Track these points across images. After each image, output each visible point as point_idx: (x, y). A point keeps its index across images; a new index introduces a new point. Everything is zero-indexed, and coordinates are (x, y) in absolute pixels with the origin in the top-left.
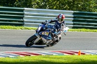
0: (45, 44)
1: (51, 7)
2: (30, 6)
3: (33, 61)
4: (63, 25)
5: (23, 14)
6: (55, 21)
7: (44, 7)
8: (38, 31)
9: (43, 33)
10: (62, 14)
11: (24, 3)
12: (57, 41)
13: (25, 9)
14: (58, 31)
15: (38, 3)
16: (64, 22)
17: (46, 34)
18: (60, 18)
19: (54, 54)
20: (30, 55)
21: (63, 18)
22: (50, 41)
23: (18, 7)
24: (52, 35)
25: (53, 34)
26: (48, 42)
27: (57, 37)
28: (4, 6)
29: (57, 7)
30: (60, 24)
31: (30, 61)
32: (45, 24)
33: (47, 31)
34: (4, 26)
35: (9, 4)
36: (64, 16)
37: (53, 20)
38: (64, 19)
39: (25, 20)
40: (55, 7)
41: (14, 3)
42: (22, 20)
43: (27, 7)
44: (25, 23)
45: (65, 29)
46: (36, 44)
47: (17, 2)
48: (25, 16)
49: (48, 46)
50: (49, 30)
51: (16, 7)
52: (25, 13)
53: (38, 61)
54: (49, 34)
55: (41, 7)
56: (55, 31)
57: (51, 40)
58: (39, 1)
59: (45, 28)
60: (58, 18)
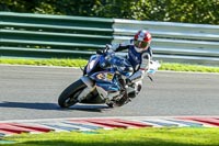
0: (104, 102)
1: (174, 17)
2: (127, 15)
3: (133, 139)
4: (147, 57)
5: (111, 34)
6: (128, 47)
7: (158, 17)
8: (88, 71)
9: (99, 76)
10: (144, 31)
11: (113, 8)
12: (132, 95)
13: (117, 20)
14: (135, 71)
15: (144, 8)
16: (148, 51)
17: (107, 77)
18: (141, 39)
19: (181, 125)
20: (125, 127)
21: (146, 39)
22: (114, 95)
23: (99, 16)
24: (121, 81)
25: (124, 78)
26: (111, 98)
27: (132, 86)
28: (68, 14)
29: (188, 17)
30: (140, 54)
31: (125, 139)
32: (105, 55)
33: (109, 70)
34: (69, 61)
35: (80, 11)
36: (149, 36)
37: (123, 44)
38: (149, 42)
40: (183, 18)
41: (92, 7)
45: (150, 66)
46: (83, 102)
47: (98, 6)
48: (116, 37)
49: (110, 106)
50: (115, 69)
51: (95, 16)
52: (116, 30)
53: (143, 140)
54: (115, 77)
55: (152, 18)
56: (127, 70)
57: (118, 93)
58: (148, 5)
59: (104, 65)
60: (135, 40)
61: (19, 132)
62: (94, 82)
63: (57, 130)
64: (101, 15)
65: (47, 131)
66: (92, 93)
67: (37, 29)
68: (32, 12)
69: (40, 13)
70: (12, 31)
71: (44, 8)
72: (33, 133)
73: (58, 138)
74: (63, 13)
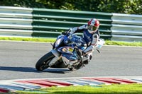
0: (66, 67)
2: (121, 11)
4: (96, 37)
8: (56, 46)
9: (64, 50)
11: (112, 6)
14: (88, 46)
15: (132, 6)
16: (97, 32)
21: (96, 24)
27: (86, 56)
28: (82, 10)
33: (71, 46)
35: (90, 8)
39: (113, 31)
41: (98, 5)
42: (108, 31)
43: (117, 12)
44: (113, 36)
47: (102, 5)
48: (113, 25)
54: (74, 50)
55: (137, 12)
57: (77, 61)
59: (67, 42)
60: (89, 25)
61: (50, 86)
62: (60, 54)
63: (75, 85)
64: (104, 10)
65: (68, 85)
66: (58, 61)
67: (62, 20)
68: (59, 9)
69: (65, 9)
70: (47, 21)
71: (67, 6)
72: (59, 86)
73: (75, 90)
74: (79, 9)
